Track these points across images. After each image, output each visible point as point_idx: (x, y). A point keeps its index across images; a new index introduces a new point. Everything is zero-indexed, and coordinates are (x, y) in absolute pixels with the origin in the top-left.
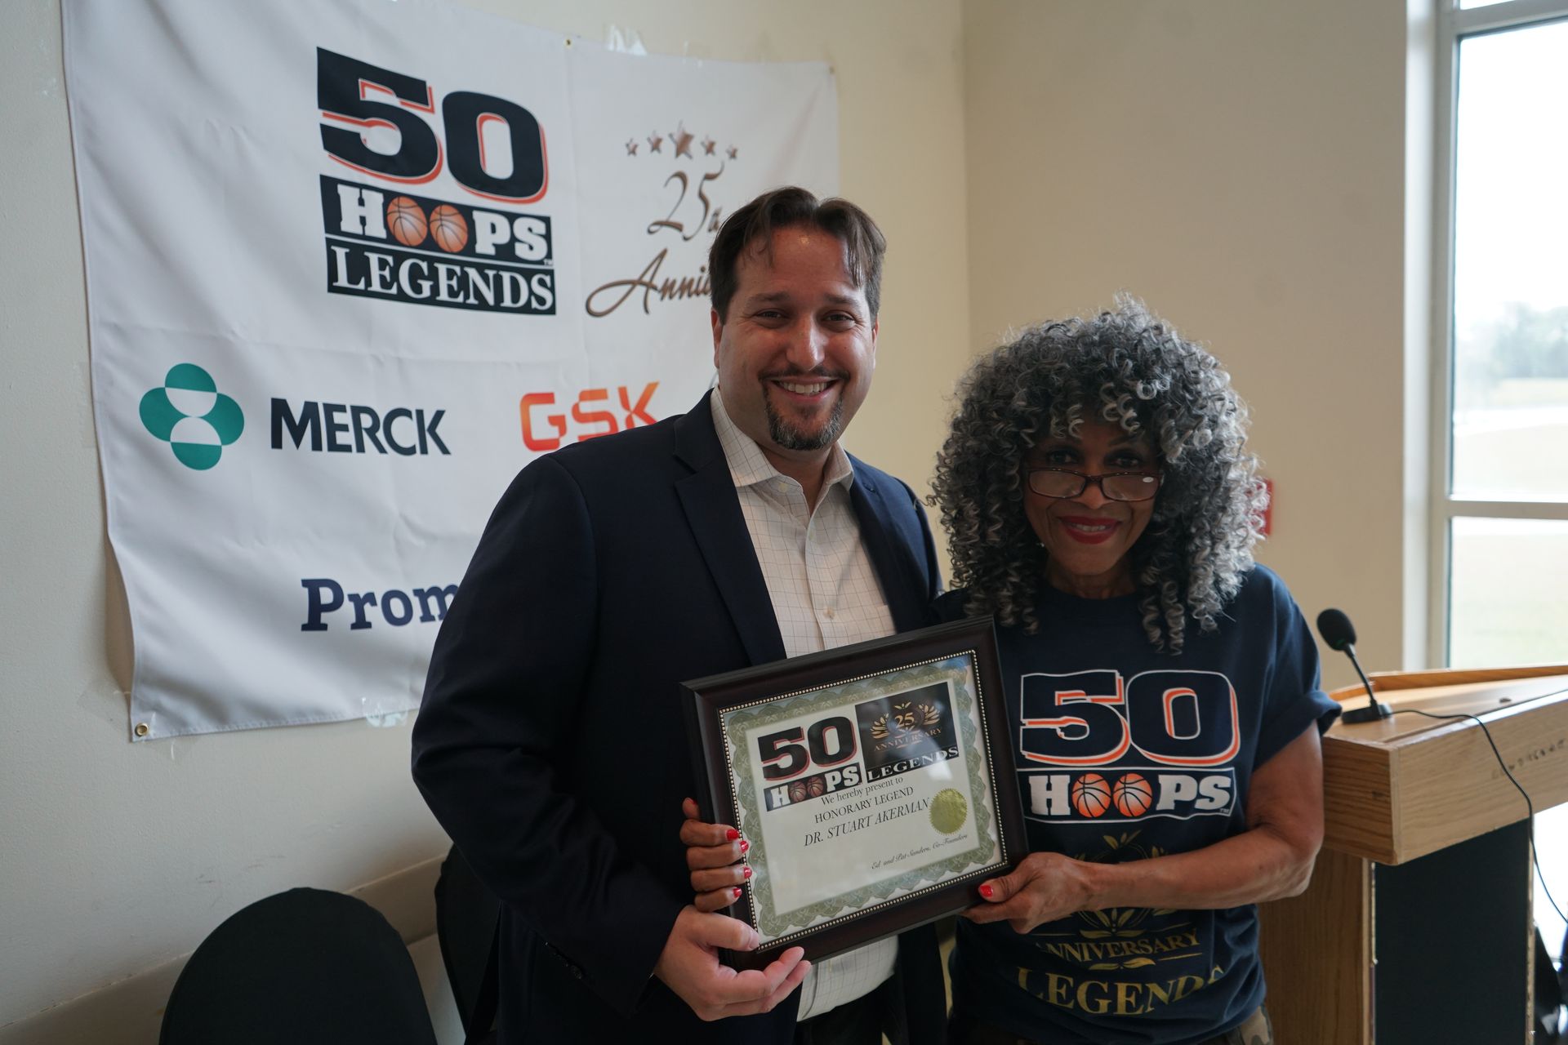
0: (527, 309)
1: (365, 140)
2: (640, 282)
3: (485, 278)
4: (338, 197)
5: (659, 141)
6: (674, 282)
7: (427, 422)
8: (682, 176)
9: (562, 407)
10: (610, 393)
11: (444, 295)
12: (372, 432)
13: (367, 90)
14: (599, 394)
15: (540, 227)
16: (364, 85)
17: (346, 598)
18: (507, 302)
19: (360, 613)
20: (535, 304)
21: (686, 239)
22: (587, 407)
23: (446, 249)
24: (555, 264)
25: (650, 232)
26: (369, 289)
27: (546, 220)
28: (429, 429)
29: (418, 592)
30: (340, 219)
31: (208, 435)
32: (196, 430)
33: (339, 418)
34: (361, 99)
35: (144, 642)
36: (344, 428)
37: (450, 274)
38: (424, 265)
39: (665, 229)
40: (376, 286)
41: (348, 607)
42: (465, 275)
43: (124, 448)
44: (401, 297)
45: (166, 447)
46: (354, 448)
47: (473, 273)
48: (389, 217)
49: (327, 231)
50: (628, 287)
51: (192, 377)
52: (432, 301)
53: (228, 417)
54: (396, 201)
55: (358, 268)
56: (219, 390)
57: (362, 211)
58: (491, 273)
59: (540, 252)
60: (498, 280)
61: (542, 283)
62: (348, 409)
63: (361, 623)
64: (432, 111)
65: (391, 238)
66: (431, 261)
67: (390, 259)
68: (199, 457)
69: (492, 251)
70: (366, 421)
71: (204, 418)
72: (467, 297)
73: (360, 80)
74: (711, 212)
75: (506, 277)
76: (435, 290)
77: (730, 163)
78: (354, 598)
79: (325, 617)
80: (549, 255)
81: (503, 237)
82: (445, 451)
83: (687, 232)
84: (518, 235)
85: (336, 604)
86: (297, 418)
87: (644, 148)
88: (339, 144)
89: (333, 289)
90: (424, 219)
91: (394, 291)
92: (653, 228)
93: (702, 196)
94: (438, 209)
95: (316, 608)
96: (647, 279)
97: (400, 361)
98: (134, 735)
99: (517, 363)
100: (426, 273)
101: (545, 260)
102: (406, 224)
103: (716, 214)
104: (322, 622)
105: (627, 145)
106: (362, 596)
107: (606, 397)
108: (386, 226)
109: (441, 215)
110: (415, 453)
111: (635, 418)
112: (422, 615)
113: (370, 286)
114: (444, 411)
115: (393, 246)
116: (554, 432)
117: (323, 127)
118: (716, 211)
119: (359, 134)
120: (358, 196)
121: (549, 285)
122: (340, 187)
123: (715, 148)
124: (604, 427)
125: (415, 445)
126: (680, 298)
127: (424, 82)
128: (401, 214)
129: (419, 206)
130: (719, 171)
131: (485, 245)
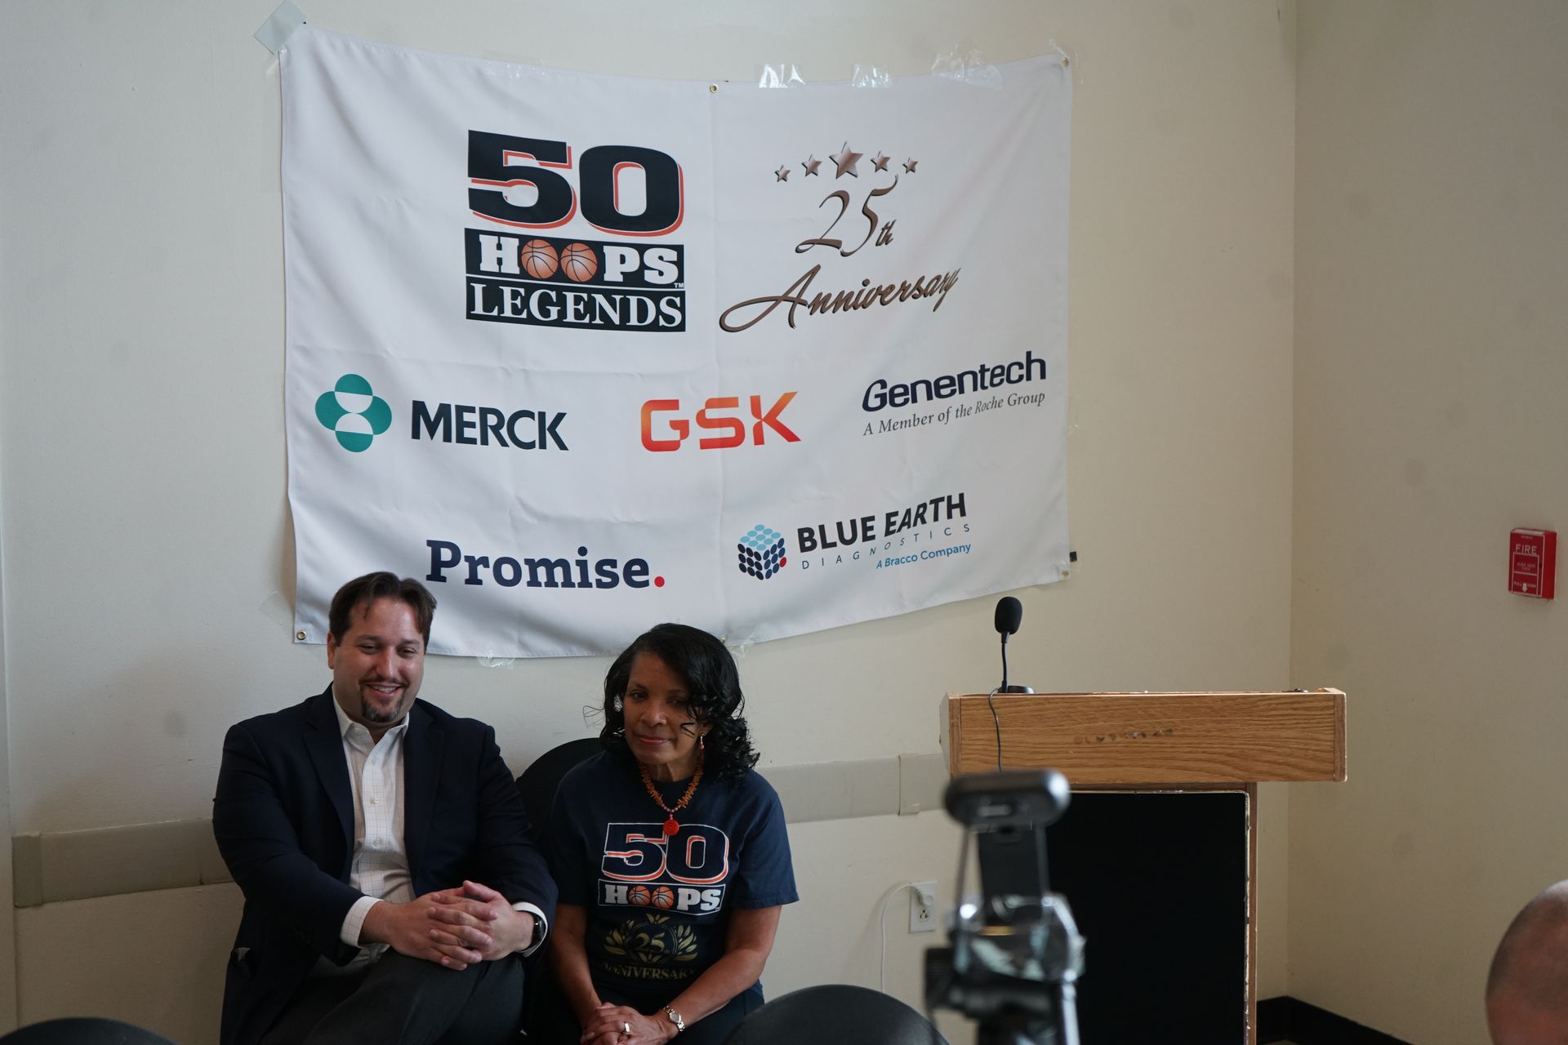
0: (654, 327)
1: (506, 197)
2: (785, 298)
3: (612, 303)
4: (479, 244)
5: (817, 164)
6: (829, 295)
7: (548, 423)
8: (844, 197)
9: (687, 413)
10: (740, 402)
11: (570, 317)
12: (496, 429)
13: (510, 157)
14: (732, 402)
15: (672, 255)
16: (507, 154)
17: (463, 559)
18: (634, 320)
19: (474, 572)
20: (662, 322)
21: (843, 254)
22: (712, 414)
23: (575, 279)
24: (687, 286)
25: (798, 251)
26: (502, 315)
27: (679, 249)
28: (550, 429)
29: (527, 561)
30: (480, 261)
31: (365, 428)
32: (354, 421)
33: (467, 417)
34: (504, 165)
35: (305, 572)
36: (472, 425)
37: (577, 300)
38: (553, 294)
39: (817, 246)
40: (508, 313)
41: (463, 567)
42: (592, 301)
43: (303, 434)
44: (531, 320)
45: (332, 434)
46: (479, 441)
47: (600, 299)
48: (523, 257)
49: (467, 273)
50: (770, 304)
51: (354, 384)
52: (560, 322)
53: (380, 415)
54: (530, 243)
55: (493, 298)
56: (374, 395)
58: (618, 298)
59: (670, 277)
61: (671, 304)
62: (477, 410)
63: (473, 579)
64: (570, 167)
65: (524, 273)
66: (559, 290)
67: (522, 291)
68: (355, 442)
69: (620, 279)
70: (492, 420)
71: (361, 414)
72: (593, 318)
73: (504, 151)
74: (880, 226)
75: (633, 300)
76: (562, 313)
77: (906, 179)
78: (469, 559)
79: (444, 571)
80: (680, 279)
82: (562, 447)
83: (845, 248)
84: (647, 262)
85: (454, 562)
86: (432, 417)
87: (797, 173)
88: (481, 202)
89: (470, 316)
90: (556, 256)
91: (524, 315)
92: (801, 248)
94: (569, 247)
95: (437, 563)
96: (794, 294)
97: (525, 371)
98: (296, 638)
99: (641, 375)
100: (555, 300)
101: (676, 284)
102: (538, 262)
103: (888, 227)
104: (442, 575)
105: (776, 173)
106: (476, 559)
107: (736, 405)
108: (520, 264)
109: (572, 251)
110: (534, 447)
111: (765, 426)
112: (529, 580)
113: (503, 313)
114: (565, 414)
115: (525, 280)
116: (675, 435)
117: (471, 191)
118: (888, 224)
119: (501, 193)
120: (497, 242)
121: (679, 305)
122: (481, 236)
123: (889, 164)
124: (730, 432)
125: (534, 441)
126: (834, 312)
127: (564, 144)
128: (535, 254)
129: (552, 245)
130: (891, 185)
131: (613, 273)
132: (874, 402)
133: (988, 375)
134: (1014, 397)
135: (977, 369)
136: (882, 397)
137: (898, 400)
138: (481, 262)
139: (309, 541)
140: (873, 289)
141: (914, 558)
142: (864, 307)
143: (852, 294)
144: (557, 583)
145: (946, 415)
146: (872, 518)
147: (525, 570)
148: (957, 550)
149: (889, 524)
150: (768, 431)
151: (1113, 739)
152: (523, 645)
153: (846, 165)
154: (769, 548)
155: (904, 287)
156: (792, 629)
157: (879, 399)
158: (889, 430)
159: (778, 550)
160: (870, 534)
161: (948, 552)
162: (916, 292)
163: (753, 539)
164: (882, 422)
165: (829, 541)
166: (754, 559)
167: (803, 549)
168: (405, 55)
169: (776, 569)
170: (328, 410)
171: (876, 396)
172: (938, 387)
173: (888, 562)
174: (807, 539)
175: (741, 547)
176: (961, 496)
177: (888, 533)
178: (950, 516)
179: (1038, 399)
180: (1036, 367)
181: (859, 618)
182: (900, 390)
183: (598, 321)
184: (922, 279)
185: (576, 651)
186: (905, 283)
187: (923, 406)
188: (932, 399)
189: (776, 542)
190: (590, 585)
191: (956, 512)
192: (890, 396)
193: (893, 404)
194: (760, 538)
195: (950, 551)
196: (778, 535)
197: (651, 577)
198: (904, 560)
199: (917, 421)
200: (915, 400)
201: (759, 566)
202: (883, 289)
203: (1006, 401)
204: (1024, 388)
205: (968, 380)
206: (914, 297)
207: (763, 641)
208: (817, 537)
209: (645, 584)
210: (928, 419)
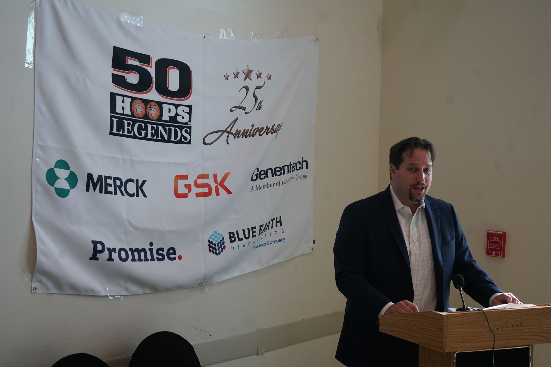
0: (180, 142)
1: (126, 79)
2: (226, 131)
3: (165, 130)
4: (116, 100)
5: (238, 73)
6: (240, 131)
7: (139, 184)
8: (246, 88)
9: (190, 181)
10: (210, 176)
11: (149, 136)
12: (120, 187)
13: (129, 60)
14: (206, 176)
15: (187, 110)
17: (106, 249)
18: (173, 139)
19: (110, 255)
20: (183, 140)
21: (246, 113)
22: (200, 181)
23: (151, 118)
24: (193, 124)
25: (231, 111)
26: (124, 134)
27: (190, 107)
28: (140, 187)
31: (65, 185)
32: (62, 184)
33: (109, 181)
34: (127, 64)
35: (40, 257)
36: (110, 185)
37: (152, 128)
38: (143, 125)
39: (237, 109)
40: (126, 133)
41: (106, 252)
42: (158, 128)
43: (39, 188)
44: (134, 137)
45: (53, 189)
46: (113, 193)
47: (160, 128)
48: (132, 107)
49: (111, 113)
50: (221, 133)
51: (62, 164)
52: (145, 138)
53: (73, 180)
54: (135, 101)
55: (120, 126)
56: (71, 170)
57: (123, 105)
58: (167, 128)
59: (186, 120)
60: (170, 130)
61: (186, 132)
62: (112, 178)
63: (110, 259)
64: (151, 67)
66: (146, 123)
67: (131, 123)
68: (62, 193)
69: (168, 119)
70: (118, 183)
71: (65, 179)
72: (158, 137)
73: (127, 57)
74: (258, 102)
75: (173, 129)
76: (146, 134)
77: (268, 82)
78: (109, 249)
79: (98, 255)
80: (190, 121)
81: (173, 114)
82: (145, 196)
83: (247, 111)
84: (179, 113)
85: (102, 251)
86: (95, 181)
87: (232, 77)
88: (118, 80)
89: (111, 134)
90: (144, 107)
91: (132, 134)
92: (232, 109)
93: (254, 96)
94: (150, 104)
95: (96, 251)
96: (229, 130)
97: (132, 160)
98: (32, 291)
99: (174, 163)
100: (144, 128)
101: (188, 123)
102: (138, 109)
103: (260, 103)
104: (97, 257)
105: (225, 76)
106: (111, 249)
107: (208, 178)
108: (131, 110)
109: (151, 106)
110: (134, 196)
111: (219, 187)
112: (132, 258)
113: (124, 133)
114: (146, 180)
115: (133, 118)
116: (186, 191)
117: (113, 74)
118: (261, 101)
119: (125, 76)
120: (122, 99)
121: (189, 132)
122: (116, 96)
123: (262, 75)
124: (206, 190)
125: (134, 193)
126: (242, 138)
127: (149, 56)
128: (137, 106)
129: (143, 102)
130: (263, 85)
131: (166, 117)
132: (255, 178)
133: (292, 166)
134: (298, 176)
135: (289, 164)
136: (257, 175)
137: (262, 177)
138: (116, 108)
139: (42, 242)
140: (255, 129)
141: (265, 244)
142: (253, 137)
143: (248, 130)
144: (142, 260)
145: (279, 183)
146: (255, 228)
147: (130, 253)
148: (280, 240)
149: (261, 230)
150: (221, 189)
151: (502, 328)
152: (126, 289)
153: (248, 75)
154: (219, 241)
155: (267, 128)
156: (226, 277)
157: (256, 176)
158: (259, 189)
159: (222, 242)
160: (254, 234)
161: (277, 241)
162: (272, 131)
163: (213, 237)
164: (257, 186)
165: (240, 238)
166: (214, 247)
167: (231, 242)
168: (89, 7)
169: (222, 251)
170: (51, 177)
171: (255, 175)
172: (276, 172)
173: (257, 246)
174: (233, 237)
175: (209, 241)
176: (280, 217)
177: (260, 234)
178: (276, 226)
179: (305, 177)
180: (305, 163)
181: (247, 271)
182: (262, 172)
183: (159, 138)
184: (274, 126)
185: (147, 291)
186: (268, 126)
187: (271, 180)
188: (273, 176)
189: (221, 238)
190: (154, 260)
191: (279, 224)
192: (260, 175)
193: (261, 179)
194: (216, 237)
195: (278, 241)
196: (222, 235)
197: (177, 256)
198: (261, 245)
199: (269, 186)
200: (267, 177)
201: (216, 250)
202: (259, 129)
203: (295, 178)
204: (301, 172)
205: (286, 168)
206: (272, 133)
207: (215, 282)
208: (236, 236)
209: (174, 259)
210: (273, 185)
